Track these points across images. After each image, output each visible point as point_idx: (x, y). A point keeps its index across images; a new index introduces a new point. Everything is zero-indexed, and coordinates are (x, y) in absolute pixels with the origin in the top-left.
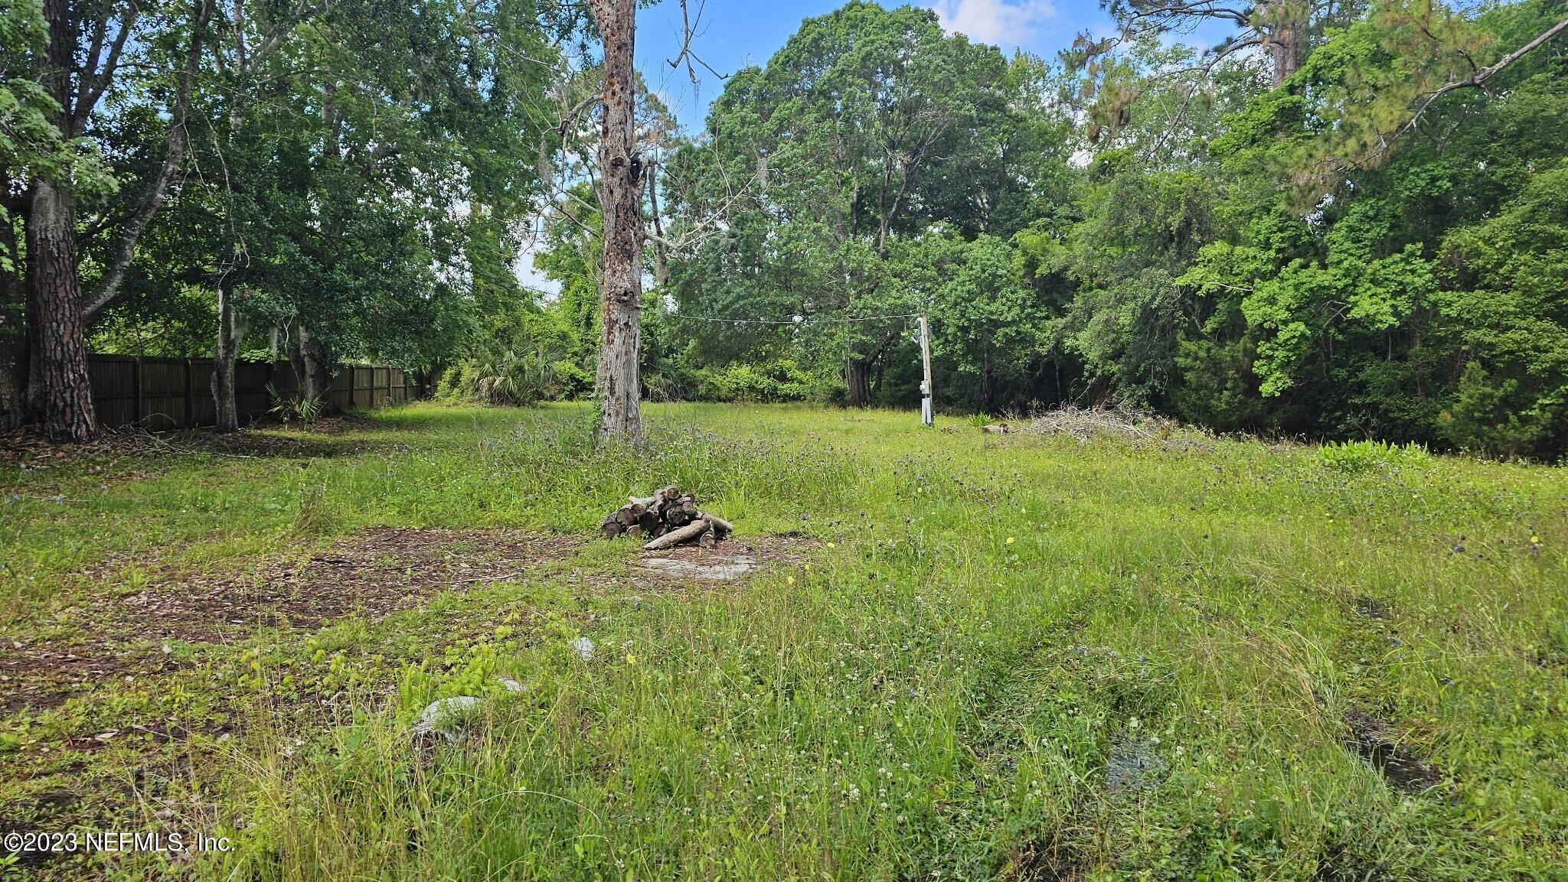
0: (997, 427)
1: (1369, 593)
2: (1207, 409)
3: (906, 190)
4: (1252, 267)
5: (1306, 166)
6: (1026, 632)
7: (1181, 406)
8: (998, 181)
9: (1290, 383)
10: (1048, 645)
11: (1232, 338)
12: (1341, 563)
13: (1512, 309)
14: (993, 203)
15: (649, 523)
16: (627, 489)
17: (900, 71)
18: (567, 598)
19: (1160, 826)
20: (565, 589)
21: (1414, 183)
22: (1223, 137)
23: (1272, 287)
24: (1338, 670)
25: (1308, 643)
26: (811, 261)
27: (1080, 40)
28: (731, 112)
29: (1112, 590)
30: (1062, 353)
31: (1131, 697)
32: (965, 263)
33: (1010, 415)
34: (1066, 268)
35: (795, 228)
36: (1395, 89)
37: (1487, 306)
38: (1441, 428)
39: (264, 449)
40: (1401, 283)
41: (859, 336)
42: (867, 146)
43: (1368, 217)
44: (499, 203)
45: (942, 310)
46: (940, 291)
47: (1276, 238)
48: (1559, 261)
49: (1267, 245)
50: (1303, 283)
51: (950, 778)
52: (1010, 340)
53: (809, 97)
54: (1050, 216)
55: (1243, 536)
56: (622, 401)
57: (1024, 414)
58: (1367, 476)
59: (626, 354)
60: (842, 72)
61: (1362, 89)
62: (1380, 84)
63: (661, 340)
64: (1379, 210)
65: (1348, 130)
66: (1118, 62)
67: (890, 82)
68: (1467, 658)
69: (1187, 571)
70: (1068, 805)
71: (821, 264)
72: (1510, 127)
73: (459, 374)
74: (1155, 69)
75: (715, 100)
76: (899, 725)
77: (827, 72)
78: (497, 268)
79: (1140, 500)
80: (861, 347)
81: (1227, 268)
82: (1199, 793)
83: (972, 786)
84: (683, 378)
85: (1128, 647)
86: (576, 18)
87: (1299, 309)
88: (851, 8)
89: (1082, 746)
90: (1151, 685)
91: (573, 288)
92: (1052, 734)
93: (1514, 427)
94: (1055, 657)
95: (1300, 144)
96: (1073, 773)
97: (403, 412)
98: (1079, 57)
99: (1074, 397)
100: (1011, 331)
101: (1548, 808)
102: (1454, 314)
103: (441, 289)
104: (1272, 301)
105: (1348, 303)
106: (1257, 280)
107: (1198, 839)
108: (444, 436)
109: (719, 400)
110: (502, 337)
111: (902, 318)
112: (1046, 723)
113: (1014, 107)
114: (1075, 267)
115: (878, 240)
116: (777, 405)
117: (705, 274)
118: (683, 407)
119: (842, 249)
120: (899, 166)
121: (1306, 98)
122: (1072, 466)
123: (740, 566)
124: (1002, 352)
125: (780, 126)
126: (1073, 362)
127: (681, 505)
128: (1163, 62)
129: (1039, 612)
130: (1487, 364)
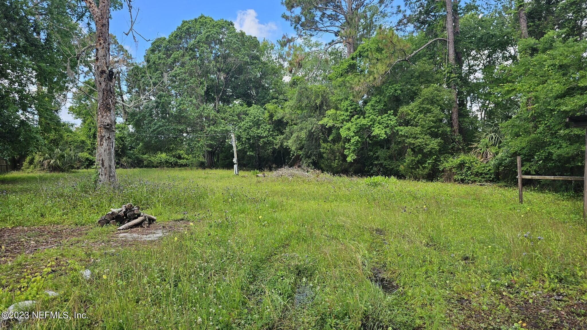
0: (261, 175)
1: (379, 227)
2: (331, 166)
3: (225, 87)
4: (342, 118)
5: (358, 84)
6: (268, 250)
7: (322, 165)
8: (258, 85)
9: (356, 157)
10: (276, 254)
11: (337, 142)
12: (371, 217)
13: (419, 132)
14: (257, 93)
15: (119, 219)
16: (110, 205)
17: (221, 43)
18: (81, 253)
19: (311, 316)
20: (80, 249)
21: (390, 91)
22: (333, 74)
23: (349, 125)
24: (370, 254)
25: (360, 246)
27: (284, 37)
28: (154, 54)
29: (298, 232)
30: (283, 148)
31: (303, 270)
32: (248, 115)
33: (266, 170)
34: (283, 118)
35: (182, 100)
36: (383, 60)
37: (412, 131)
38: (401, 171)
40: (387, 124)
41: (209, 142)
42: (209, 70)
43: (377, 102)
44: (51, 86)
45: (240, 132)
46: (239, 125)
47: (349, 108)
49: (347, 110)
50: (358, 123)
51: (238, 309)
52: (265, 143)
53: (186, 50)
54: (277, 99)
55: (341, 210)
56: (107, 169)
57: (271, 170)
58: (379, 187)
59: (109, 149)
60: (199, 42)
61: (374, 60)
62: (379, 58)
63: (127, 143)
64: (380, 99)
65: (370, 73)
66: (298, 46)
67: (217, 47)
68: (407, 247)
69: (323, 223)
70: (280, 313)
71: (193, 114)
72: (417, 74)
74: (310, 49)
75: (148, 49)
76: (219, 291)
77: (192, 41)
79: (309, 199)
80: (210, 146)
81: (335, 118)
82: (323, 303)
83: (246, 311)
84: (137, 158)
85: (302, 252)
86: (85, 12)
87: (357, 132)
88: (201, 18)
89: (285, 291)
90: (310, 265)
91: (87, 122)
92: (275, 287)
93: (421, 170)
94: (278, 259)
95: (356, 77)
96: (282, 301)
97: (6, 176)
98: (285, 42)
99: (287, 163)
100: (265, 140)
102: (403, 134)
103: (23, 122)
104: (349, 129)
105: (372, 130)
106: (344, 122)
107: (323, 319)
108: (25, 186)
109: (153, 167)
110: (54, 143)
111: (226, 134)
112: (273, 283)
113: (263, 59)
114: (286, 118)
115: (215, 106)
116: (177, 168)
117: (146, 117)
118: (137, 170)
119: (201, 108)
120: (222, 78)
121: (357, 61)
122: (287, 188)
123: (159, 234)
124: (263, 147)
125: (175, 60)
126: (287, 151)
127: (134, 211)
128: (312, 47)
129: (273, 242)
130: (413, 150)
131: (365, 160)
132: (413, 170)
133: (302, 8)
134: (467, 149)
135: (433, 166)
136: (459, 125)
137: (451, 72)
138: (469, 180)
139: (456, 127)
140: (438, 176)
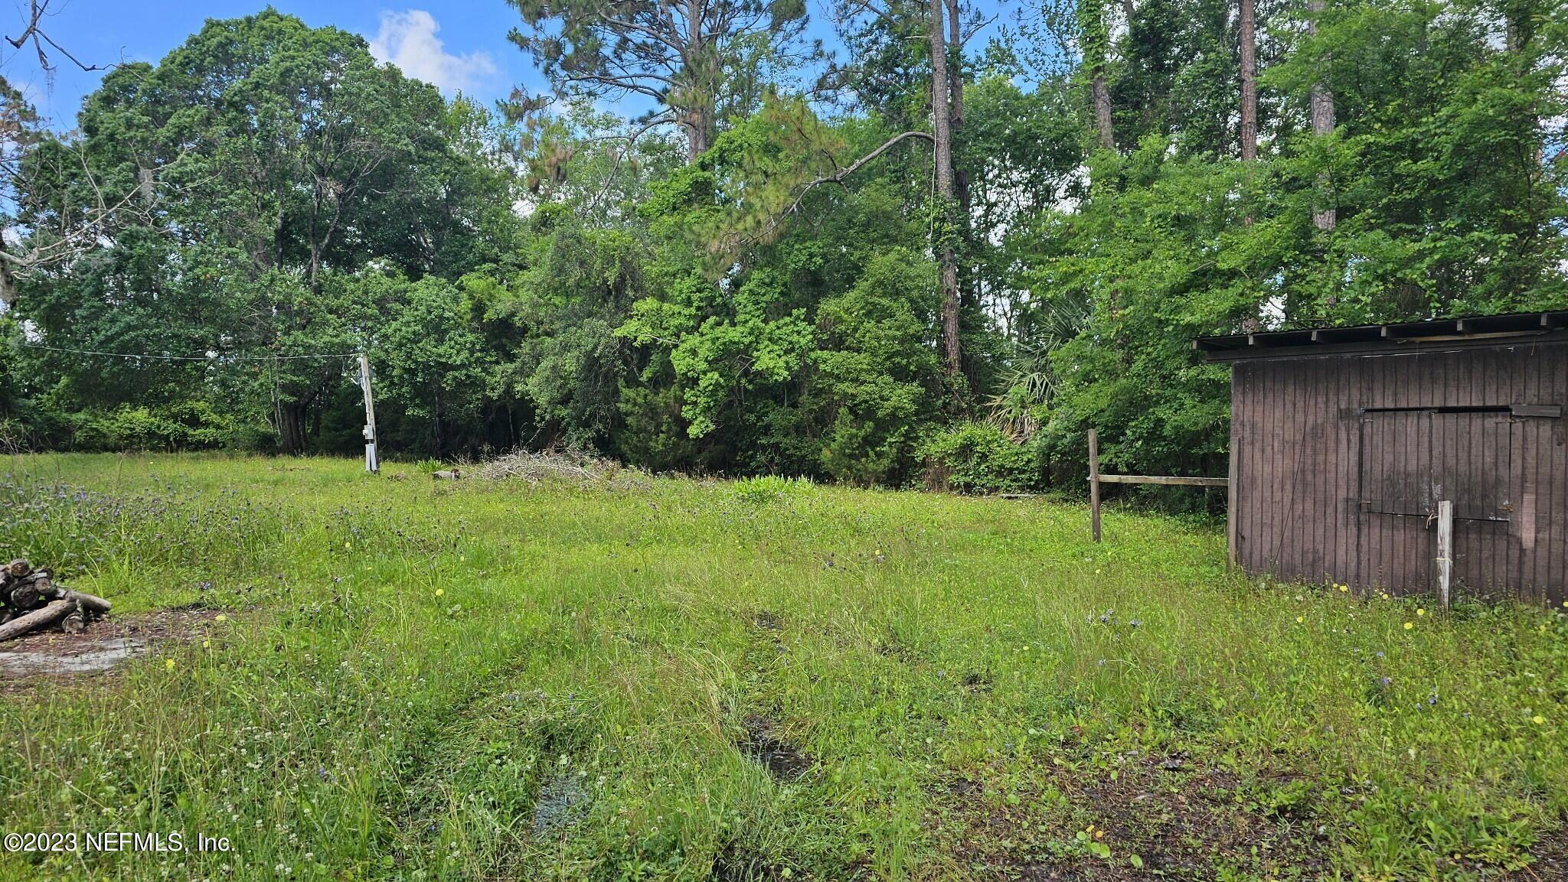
0: (448, 473)
1: (767, 608)
2: (647, 450)
3: (341, 220)
4: (677, 322)
5: (714, 236)
6: (462, 685)
7: (624, 448)
8: (441, 219)
9: (712, 427)
10: (484, 695)
11: (665, 385)
12: (747, 584)
13: (865, 367)
14: (438, 244)
17: (326, 93)
19: (579, 860)
21: (797, 258)
22: (652, 203)
23: (693, 340)
24: (741, 679)
25: (716, 659)
26: (225, 290)
27: (516, 94)
28: (113, 111)
29: (552, 629)
30: (513, 397)
31: (561, 735)
32: (409, 303)
33: (462, 460)
34: (513, 314)
35: (203, 252)
36: (780, 177)
37: (849, 363)
38: (824, 463)
40: (791, 343)
41: (289, 377)
42: (291, 169)
43: (764, 283)
45: (386, 351)
46: (383, 331)
47: (695, 297)
48: (890, 328)
49: (689, 303)
50: (718, 338)
51: (363, 857)
52: (459, 384)
53: (217, 106)
54: (496, 261)
55: (671, 567)
57: (476, 459)
58: (770, 506)
60: (257, 86)
61: (756, 174)
62: (770, 171)
64: (774, 278)
65: (747, 208)
66: (554, 121)
67: (315, 104)
68: (834, 656)
69: (620, 604)
70: (491, 859)
71: (238, 295)
72: (861, 217)
74: (589, 132)
75: (90, 94)
76: (307, 810)
77: (238, 83)
79: (585, 540)
80: (290, 388)
81: (658, 325)
82: (614, 819)
83: (390, 860)
84: (51, 423)
85: (560, 686)
87: (716, 360)
88: (265, 17)
89: (508, 794)
90: (580, 721)
92: (479, 787)
93: (873, 461)
94: (490, 707)
96: (497, 825)
98: (519, 108)
99: (525, 442)
100: (461, 374)
102: (829, 370)
104: (694, 353)
105: (753, 357)
106: (683, 333)
107: (611, 864)
109: (106, 448)
111: (341, 357)
112: (472, 778)
113: (456, 149)
114: (521, 314)
115: (309, 274)
116: (185, 454)
117: (81, 297)
118: (48, 459)
119: (265, 279)
120: (332, 195)
121: (715, 174)
122: (522, 510)
123: (119, 651)
124: (454, 395)
125: (180, 133)
126: (525, 407)
127: (33, 583)
128: (596, 127)
129: (478, 661)
130: (852, 410)
131: (737, 434)
132: (853, 462)
133: (566, 22)
134: (980, 410)
135: (901, 451)
136: (961, 350)
137: (943, 220)
138: (983, 486)
139: (953, 356)
140: (911, 477)
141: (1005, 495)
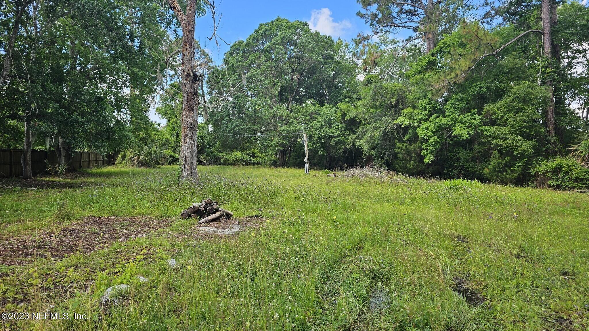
0: (332, 174)
1: (461, 234)
2: (406, 167)
3: (298, 87)
4: (420, 117)
5: (438, 82)
6: (341, 251)
7: (397, 166)
8: (331, 84)
9: (434, 158)
10: (349, 256)
11: (414, 142)
12: (451, 223)
13: (507, 133)
14: (330, 93)
15: (200, 213)
16: (192, 199)
17: (295, 43)
18: (167, 244)
19: (389, 323)
20: (166, 239)
21: (474, 89)
22: (411, 71)
23: (427, 124)
24: (451, 262)
25: (440, 253)
27: (359, 35)
28: (233, 57)
29: (372, 234)
30: (355, 147)
31: (379, 274)
32: (320, 114)
33: (337, 170)
34: (356, 117)
35: (257, 101)
36: (467, 56)
37: (499, 131)
38: (485, 174)
39: (43, 186)
40: (470, 123)
41: (282, 141)
42: (284, 71)
43: (459, 100)
44: (142, 89)
45: (312, 131)
46: (311, 124)
47: (428, 107)
48: (522, 116)
49: (425, 109)
50: (437, 123)
51: (312, 308)
52: (336, 143)
53: (262, 52)
54: (350, 97)
55: (418, 214)
56: (190, 165)
57: (342, 169)
58: (460, 191)
59: (191, 148)
60: (274, 44)
61: (456, 55)
62: (462, 54)
63: (206, 142)
64: (463, 98)
65: (452, 69)
66: (373, 44)
67: (292, 47)
68: (494, 256)
69: (398, 227)
70: (356, 317)
71: (267, 114)
72: (506, 70)
73: (125, 155)
74: (387, 47)
75: (226, 52)
76: (294, 289)
77: (268, 43)
78: (141, 114)
79: (383, 201)
80: (282, 145)
81: (412, 117)
82: (402, 310)
83: (321, 311)
84: (215, 156)
85: (377, 256)
86: (173, 20)
87: (436, 132)
88: (277, 20)
89: (361, 294)
90: (386, 270)
91: (171, 122)
92: (350, 290)
93: (509, 174)
94: (352, 260)
95: (435, 74)
96: (357, 304)
97: (102, 170)
98: (360, 40)
99: (359, 164)
100: (337, 139)
101: (521, 310)
102: (488, 134)
103: (118, 122)
104: (427, 129)
105: (453, 130)
106: (422, 121)
107: (402, 327)
108: (119, 179)
109: (229, 164)
110: (143, 141)
111: (298, 134)
112: (348, 285)
113: (337, 58)
114: (359, 117)
115: (288, 106)
116: (251, 166)
117: (223, 117)
118: (215, 167)
119: (275, 109)
120: (296, 78)
121: (438, 58)
122: (359, 189)
123: (236, 229)
124: (334, 147)
125: (251, 62)
126: (359, 151)
127: (213, 206)
128: (389, 44)
129: (346, 243)
130: (500, 152)
131: (444, 162)
132: (499, 174)
133: (378, 6)
134: (566, 152)
135: (523, 169)
136: (555, 124)
137: (547, 67)
138: (566, 186)
139: (551, 128)
140: (529, 181)
141: (579, 191)
